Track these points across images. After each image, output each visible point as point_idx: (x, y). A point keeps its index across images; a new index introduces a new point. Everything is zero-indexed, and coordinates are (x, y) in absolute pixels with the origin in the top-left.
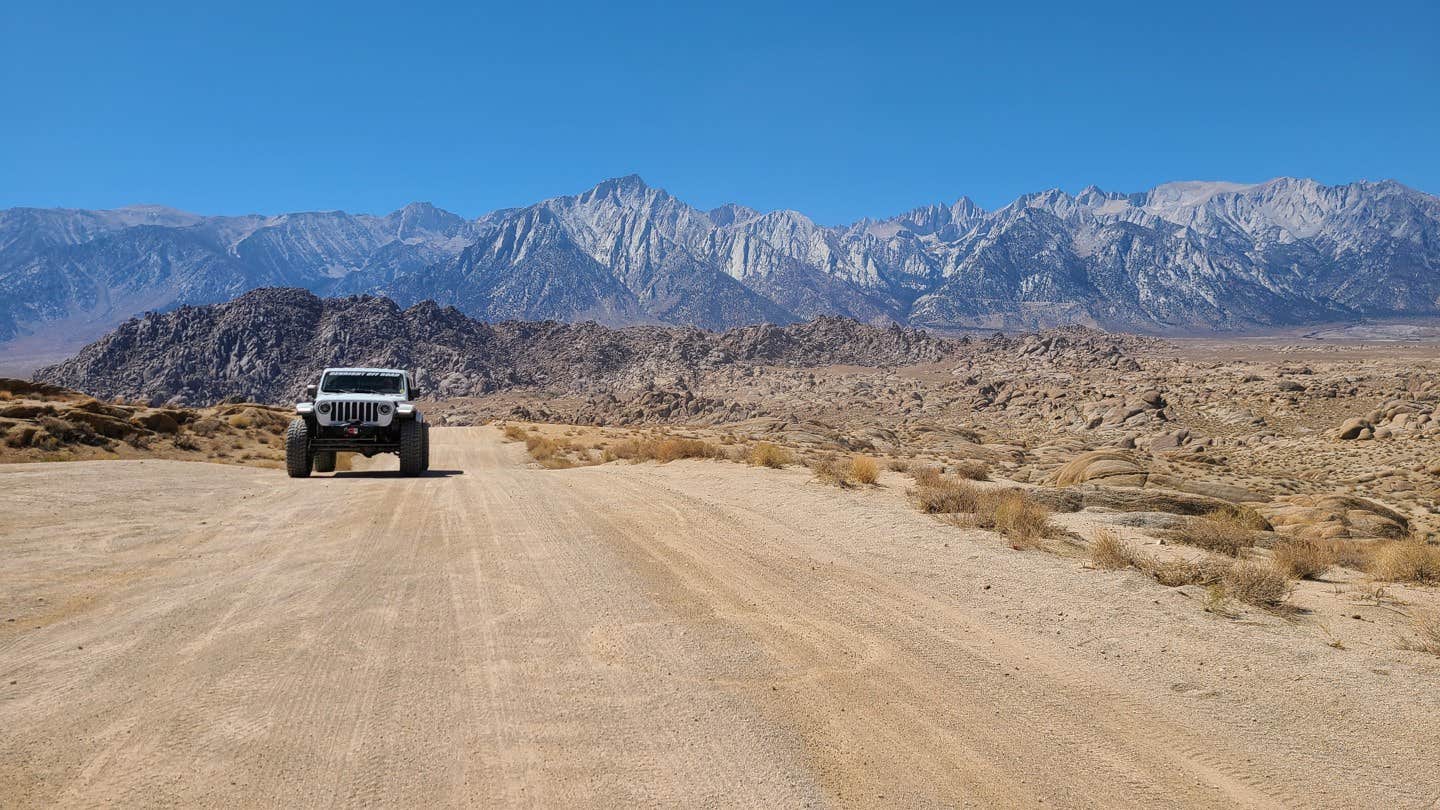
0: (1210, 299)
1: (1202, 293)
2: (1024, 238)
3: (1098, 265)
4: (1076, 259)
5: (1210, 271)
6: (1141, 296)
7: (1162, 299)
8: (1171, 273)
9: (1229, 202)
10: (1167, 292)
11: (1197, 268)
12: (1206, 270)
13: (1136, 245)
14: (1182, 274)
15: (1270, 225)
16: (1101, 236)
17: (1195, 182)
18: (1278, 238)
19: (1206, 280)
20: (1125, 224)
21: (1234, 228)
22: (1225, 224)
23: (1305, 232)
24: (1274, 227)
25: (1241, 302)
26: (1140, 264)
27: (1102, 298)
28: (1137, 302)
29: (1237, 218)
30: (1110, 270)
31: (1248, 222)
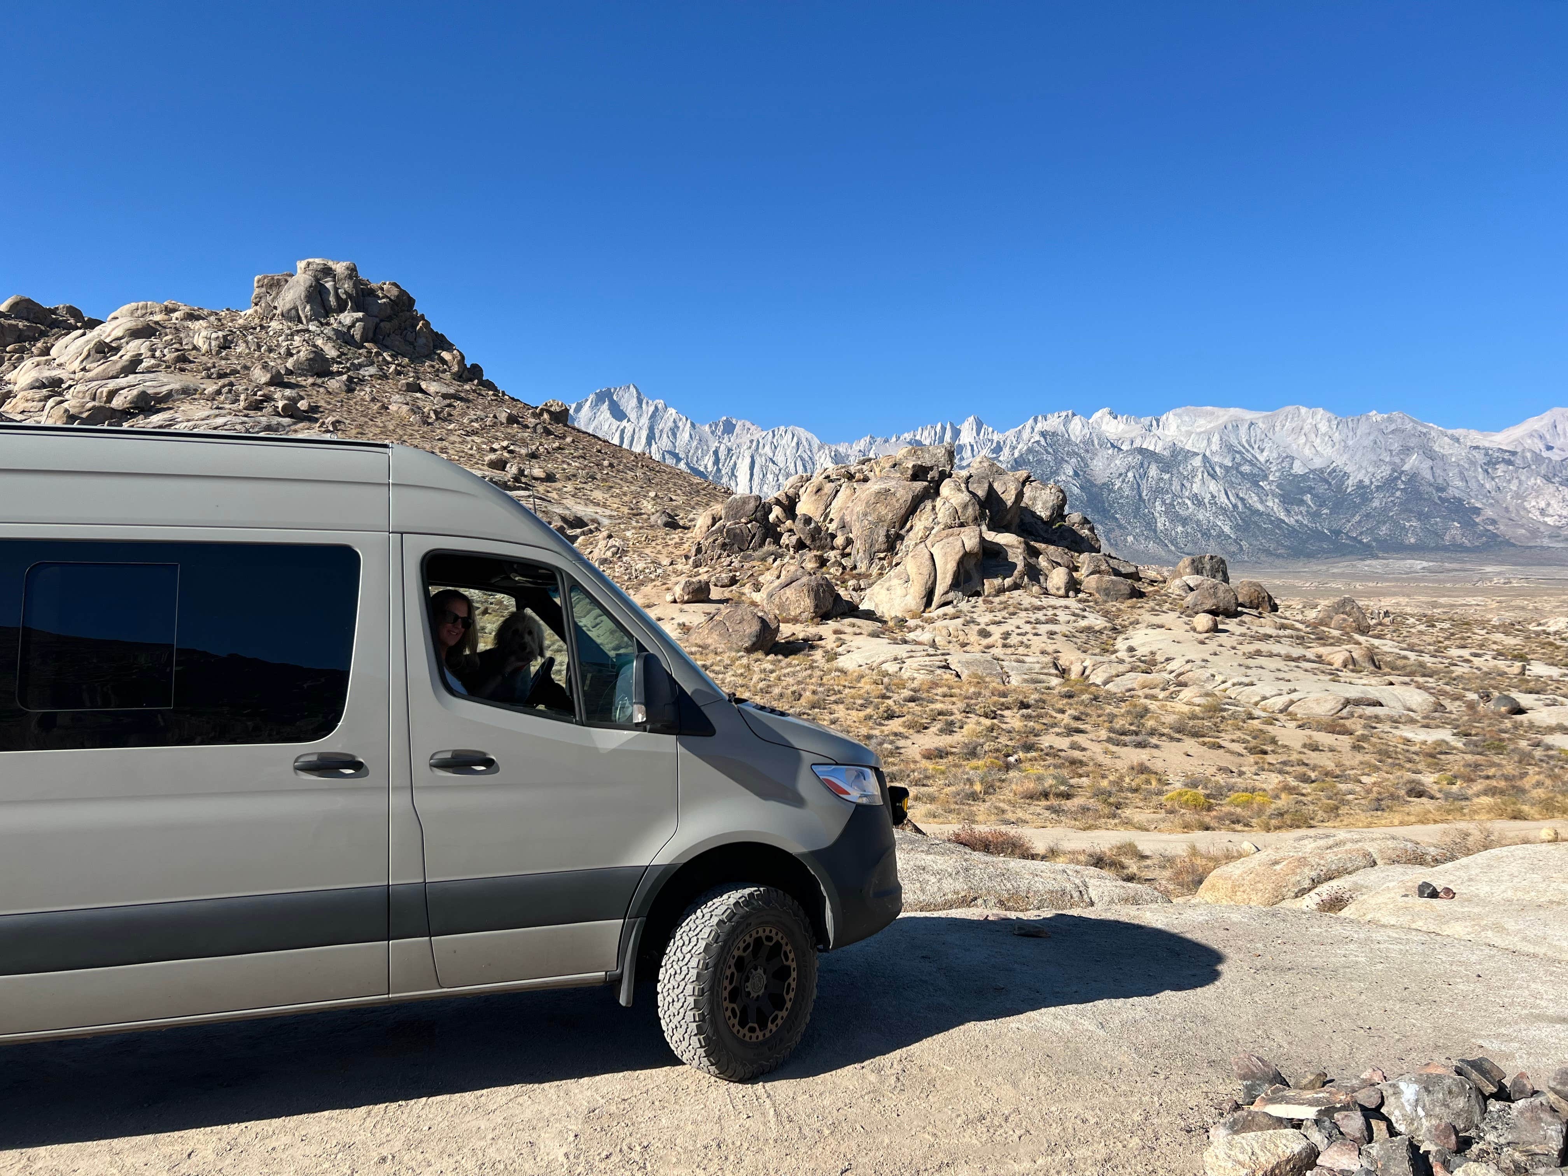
0: (1227, 529)
1: (1219, 523)
2: (1039, 462)
3: (1114, 492)
4: (1093, 485)
5: (1226, 501)
6: (1159, 524)
7: (1180, 529)
8: (1187, 501)
9: (1243, 430)
10: (1184, 521)
11: (1213, 497)
12: (1223, 499)
13: (1153, 471)
14: (1199, 503)
15: (1284, 455)
16: (1118, 462)
17: (1209, 408)
18: (1291, 468)
19: (1223, 510)
20: (1141, 451)
21: (1249, 456)
22: (1239, 452)
23: (1318, 463)
24: (1287, 457)
25: (1258, 533)
26: (1158, 492)
27: (1120, 526)
28: (1155, 531)
29: (1251, 446)
30: (1127, 498)
31: (1262, 451)
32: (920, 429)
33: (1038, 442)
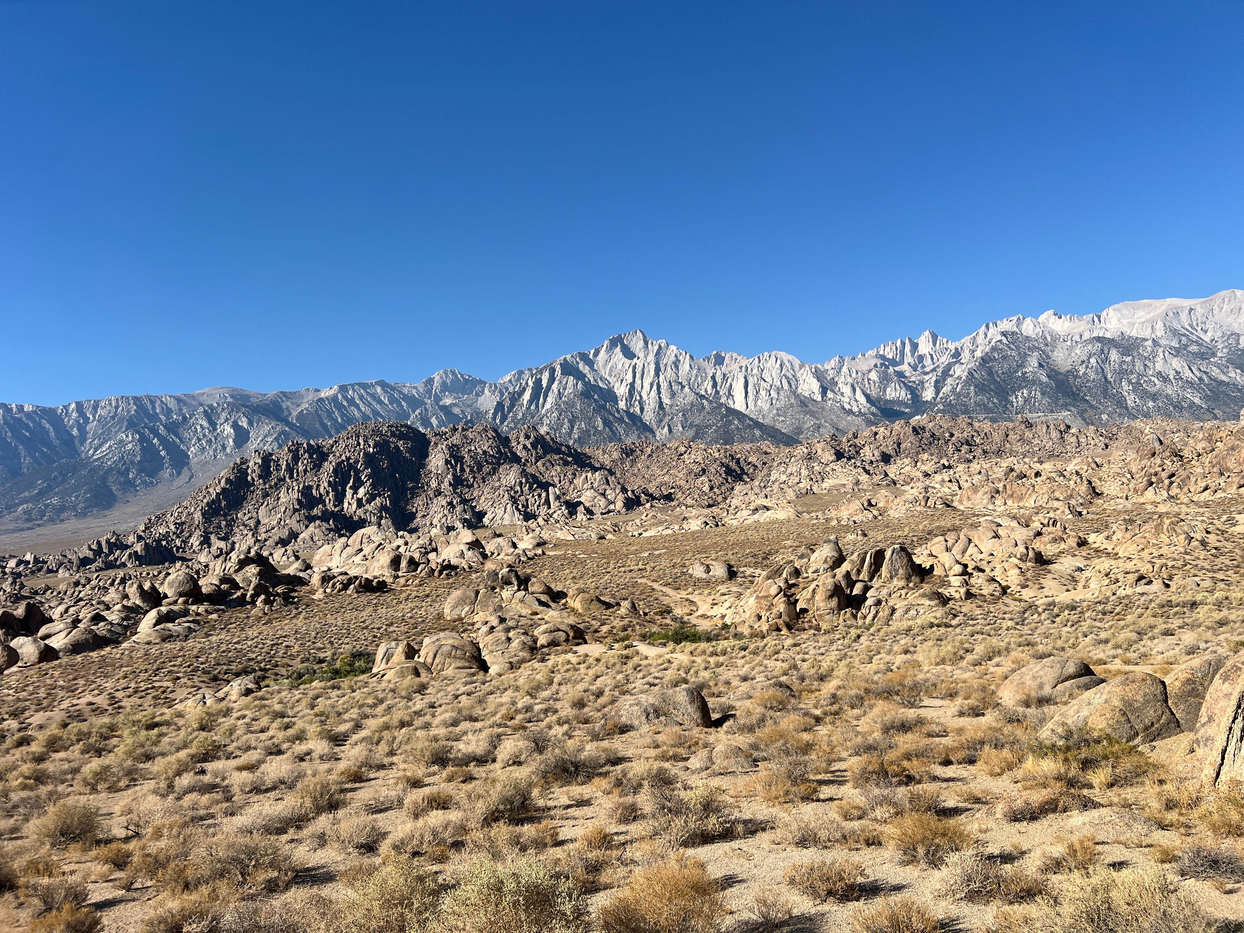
0: (1197, 401)
1: (1188, 396)
2: (1004, 358)
3: (1080, 378)
4: (1058, 373)
5: (1191, 375)
6: (1129, 402)
7: (1151, 404)
8: (1153, 379)
9: (1184, 316)
10: (1154, 397)
11: (1178, 373)
12: (1187, 374)
13: (1114, 355)
14: (1165, 379)
15: (1229, 333)
16: (1078, 351)
17: (1145, 301)
18: (1238, 344)
19: (1190, 384)
20: (1099, 339)
21: (1194, 338)
22: (1184, 335)
24: (1232, 334)
25: (1229, 401)
26: (1122, 373)
27: (1092, 407)
28: (1126, 408)
29: (1194, 329)
30: (1094, 381)
31: (1206, 332)
32: (882, 346)
33: (1000, 341)
